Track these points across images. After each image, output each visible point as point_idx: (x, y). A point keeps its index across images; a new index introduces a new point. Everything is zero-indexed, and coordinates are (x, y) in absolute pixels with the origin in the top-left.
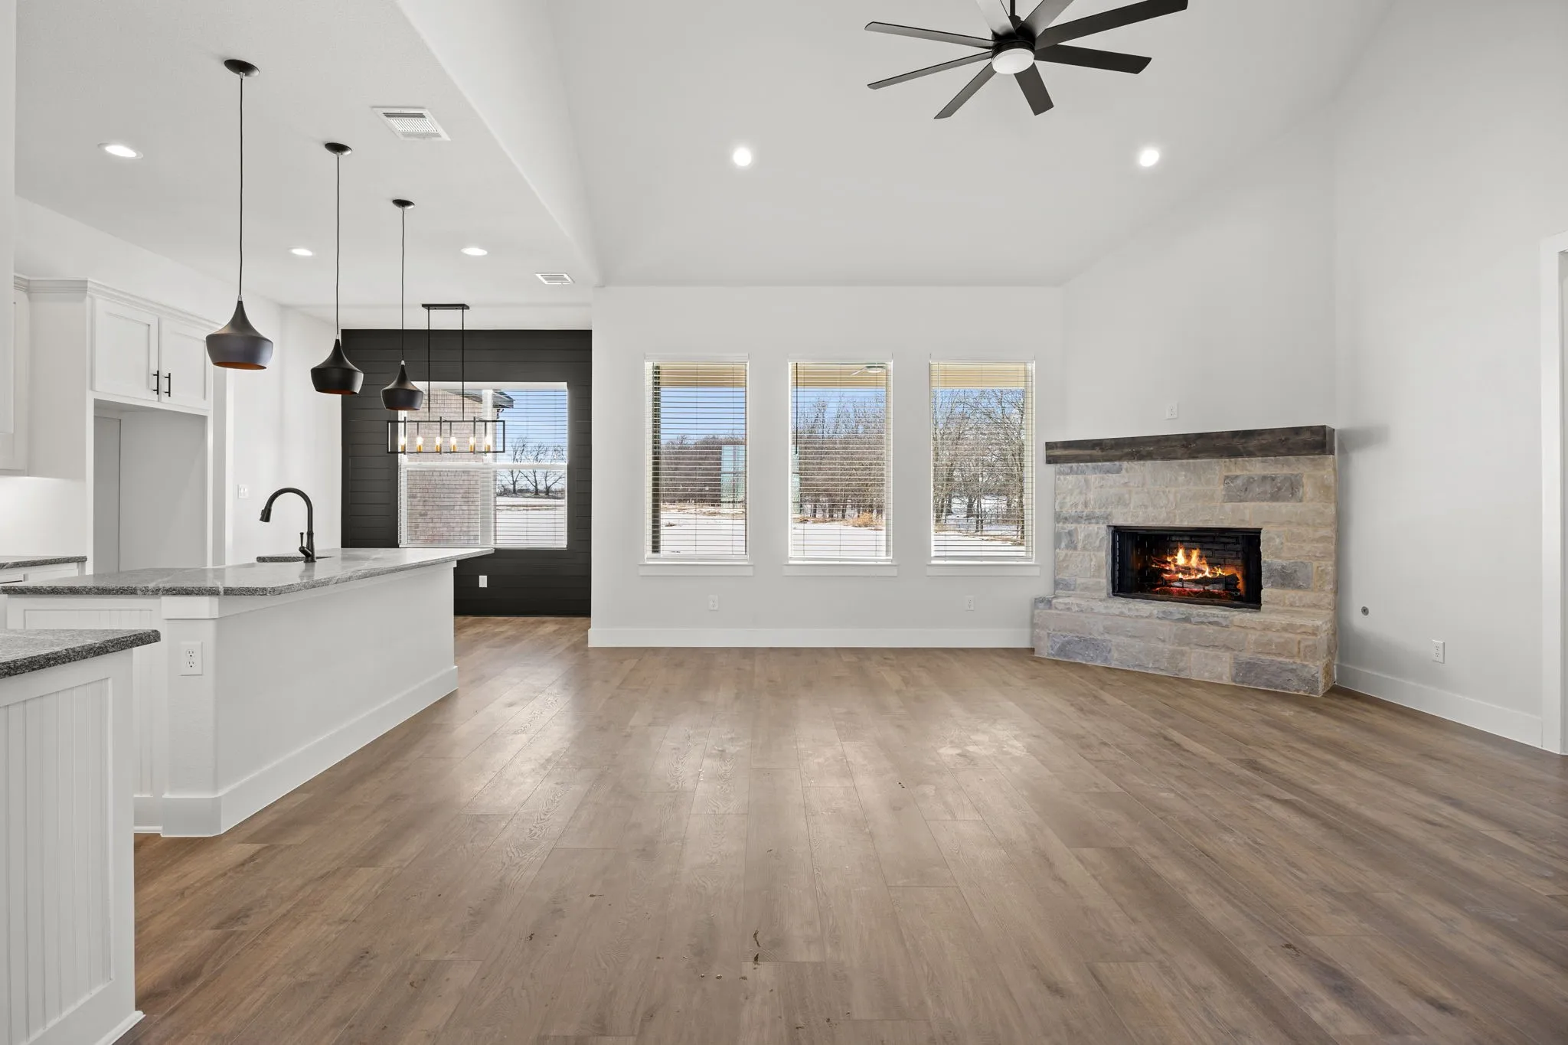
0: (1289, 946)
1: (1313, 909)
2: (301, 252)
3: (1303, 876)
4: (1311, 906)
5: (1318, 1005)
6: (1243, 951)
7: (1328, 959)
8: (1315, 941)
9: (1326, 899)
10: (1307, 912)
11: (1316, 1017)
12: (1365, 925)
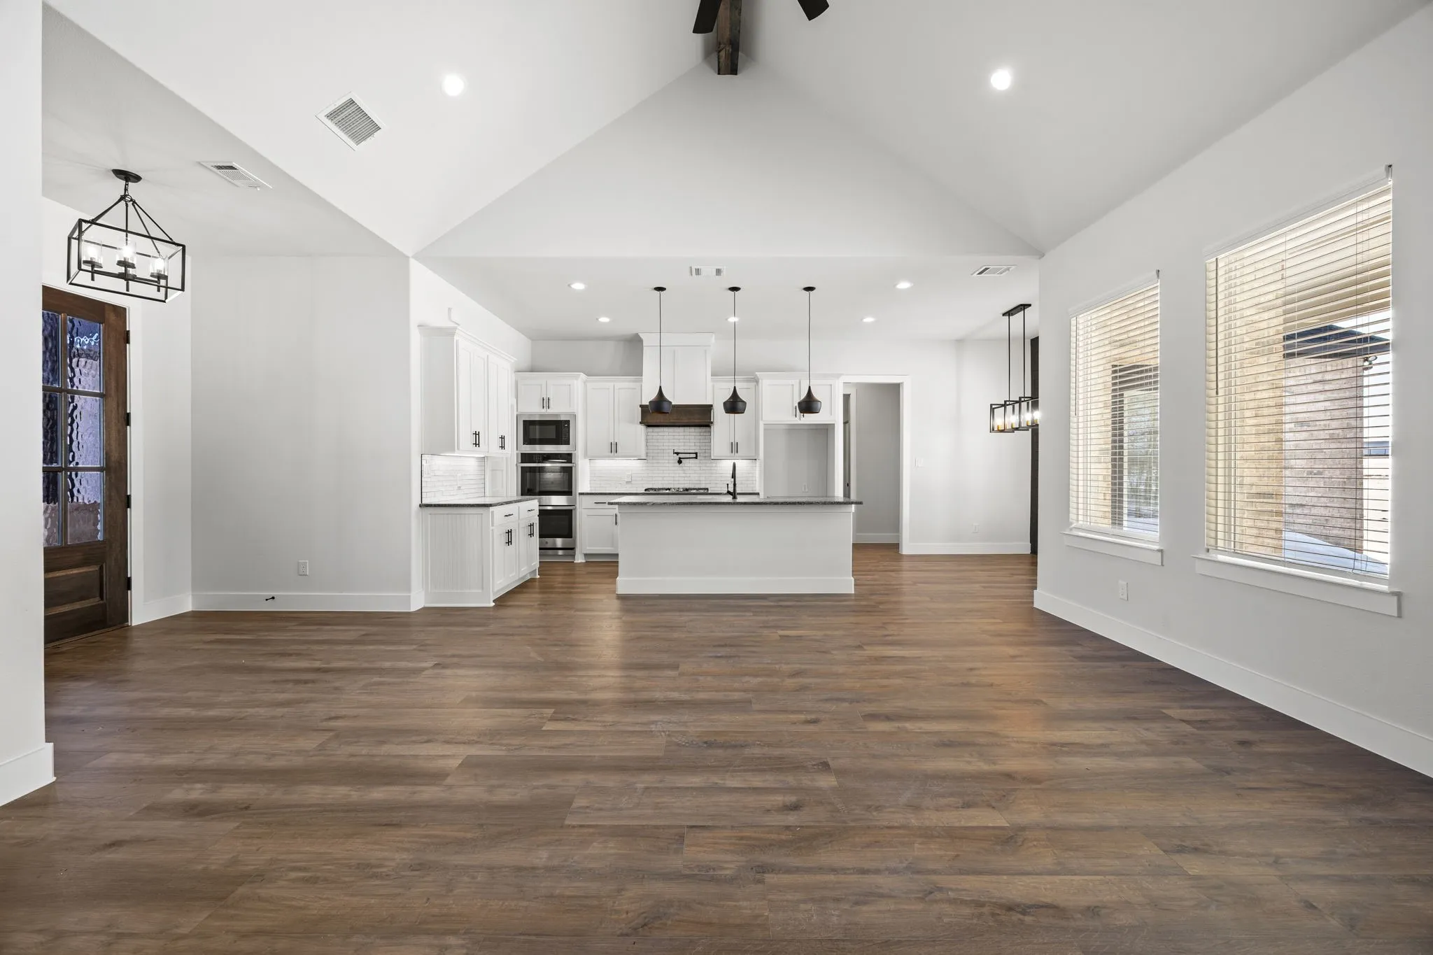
0: (247, 808)
1: (254, 848)
2: (869, 320)
3: (294, 875)
4: (258, 850)
5: (202, 791)
6: (272, 785)
7: (213, 819)
8: (231, 825)
9: (253, 867)
10: (255, 841)
11: (199, 786)
12: (200, 867)
